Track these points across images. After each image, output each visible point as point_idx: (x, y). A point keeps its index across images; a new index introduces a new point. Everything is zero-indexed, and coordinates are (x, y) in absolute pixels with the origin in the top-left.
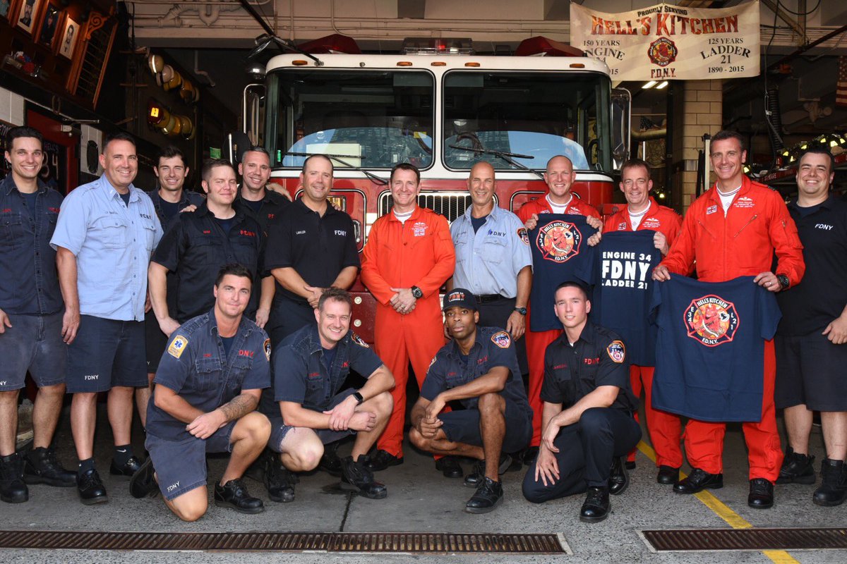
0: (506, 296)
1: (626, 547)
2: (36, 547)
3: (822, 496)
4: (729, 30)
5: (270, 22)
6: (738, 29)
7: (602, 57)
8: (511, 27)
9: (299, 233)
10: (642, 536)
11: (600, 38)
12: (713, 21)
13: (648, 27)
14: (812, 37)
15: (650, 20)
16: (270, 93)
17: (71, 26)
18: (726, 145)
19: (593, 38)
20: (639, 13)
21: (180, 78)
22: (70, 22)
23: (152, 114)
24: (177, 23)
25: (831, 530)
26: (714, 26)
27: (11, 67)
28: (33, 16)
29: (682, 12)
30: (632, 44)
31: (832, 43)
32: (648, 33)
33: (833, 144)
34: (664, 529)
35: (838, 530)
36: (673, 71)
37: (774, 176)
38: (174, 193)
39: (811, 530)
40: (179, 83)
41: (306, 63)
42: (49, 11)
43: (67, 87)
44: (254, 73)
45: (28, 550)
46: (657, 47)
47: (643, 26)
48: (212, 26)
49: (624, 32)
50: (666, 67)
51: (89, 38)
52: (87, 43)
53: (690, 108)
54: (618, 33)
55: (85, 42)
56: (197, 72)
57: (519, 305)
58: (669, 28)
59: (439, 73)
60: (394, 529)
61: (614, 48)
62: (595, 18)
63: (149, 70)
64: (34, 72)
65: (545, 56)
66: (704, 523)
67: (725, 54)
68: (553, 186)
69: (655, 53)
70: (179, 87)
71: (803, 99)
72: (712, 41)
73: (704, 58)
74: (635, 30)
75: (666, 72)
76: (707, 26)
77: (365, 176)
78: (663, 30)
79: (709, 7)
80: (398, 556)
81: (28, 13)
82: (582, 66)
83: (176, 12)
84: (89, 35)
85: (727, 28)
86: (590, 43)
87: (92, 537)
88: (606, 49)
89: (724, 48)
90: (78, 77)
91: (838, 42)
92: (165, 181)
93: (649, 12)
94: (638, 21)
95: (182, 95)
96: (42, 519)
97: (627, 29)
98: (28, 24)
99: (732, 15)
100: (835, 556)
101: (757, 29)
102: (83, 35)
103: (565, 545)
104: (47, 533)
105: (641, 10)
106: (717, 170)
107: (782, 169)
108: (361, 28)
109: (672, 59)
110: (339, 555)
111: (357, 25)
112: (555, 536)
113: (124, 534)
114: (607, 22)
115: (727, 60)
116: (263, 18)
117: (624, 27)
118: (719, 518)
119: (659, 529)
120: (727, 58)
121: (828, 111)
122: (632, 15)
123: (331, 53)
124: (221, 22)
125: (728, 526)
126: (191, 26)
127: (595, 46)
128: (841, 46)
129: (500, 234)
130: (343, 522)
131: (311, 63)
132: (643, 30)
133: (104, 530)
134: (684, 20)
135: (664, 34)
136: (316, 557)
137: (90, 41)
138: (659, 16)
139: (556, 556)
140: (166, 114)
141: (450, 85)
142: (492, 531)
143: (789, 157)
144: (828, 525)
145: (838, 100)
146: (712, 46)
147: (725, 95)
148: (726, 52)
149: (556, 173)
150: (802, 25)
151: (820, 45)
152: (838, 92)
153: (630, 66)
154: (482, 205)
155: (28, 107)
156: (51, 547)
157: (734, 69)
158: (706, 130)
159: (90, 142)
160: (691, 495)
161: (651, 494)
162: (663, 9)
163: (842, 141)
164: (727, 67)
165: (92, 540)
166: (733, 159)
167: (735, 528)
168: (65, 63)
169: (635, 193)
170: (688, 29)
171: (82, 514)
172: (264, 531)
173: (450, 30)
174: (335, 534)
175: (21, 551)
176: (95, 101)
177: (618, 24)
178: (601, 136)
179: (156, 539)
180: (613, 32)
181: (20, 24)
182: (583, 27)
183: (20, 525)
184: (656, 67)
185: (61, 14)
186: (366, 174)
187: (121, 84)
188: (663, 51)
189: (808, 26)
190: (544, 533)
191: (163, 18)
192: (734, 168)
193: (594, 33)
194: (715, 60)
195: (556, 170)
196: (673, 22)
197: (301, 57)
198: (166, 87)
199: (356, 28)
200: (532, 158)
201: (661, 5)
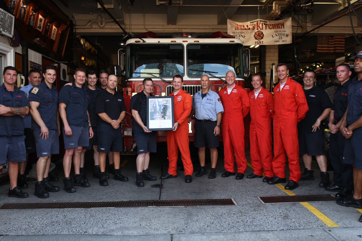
0: (212, 120)
1: (255, 202)
2: (57, 208)
3: (322, 184)
4: (281, 28)
5: (123, 26)
6: (285, 27)
7: (238, 38)
8: (206, 27)
9: (107, 101)
10: (260, 199)
11: (238, 31)
12: (276, 25)
13: (254, 27)
14: (309, 29)
15: (254, 25)
16: (127, 52)
17: (55, 29)
18: (282, 68)
19: (235, 31)
20: (251, 22)
21: (91, 46)
22: (54, 27)
23: (82, 59)
24: (91, 27)
25: (322, 195)
26: (276, 26)
27: (36, 44)
28: (42, 26)
29: (265, 22)
30: (248, 33)
31: (316, 31)
32: (254, 29)
33: (318, 66)
34: (267, 196)
35: (324, 195)
36: (262, 42)
37: (298, 78)
38: (93, 87)
39: (315, 195)
40: (91, 48)
41: (140, 41)
42: (47, 24)
43: (53, 50)
44: (122, 45)
45: (55, 209)
46: (257, 34)
47: (252, 27)
48: (103, 28)
49: (246, 29)
50: (260, 41)
51: (61, 33)
52: (60, 34)
53: (267, 54)
54: (244, 29)
55: (59, 34)
56: (96, 44)
57: (218, 124)
58: (261, 27)
59: (185, 44)
60: (177, 199)
61: (243, 34)
62: (236, 24)
63: (80, 43)
64: (43, 45)
65: (221, 38)
66: (280, 194)
67: (280, 36)
68: (228, 81)
69: (256, 36)
70: (91, 49)
71: (305, 51)
72: (276, 32)
73: (273, 37)
74: (249, 28)
75: (260, 42)
76: (274, 26)
77: (161, 80)
78: (259, 28)
79: (274, 20)
80: (180, 207)
81: (40, 25)
82: (234, 41)
83: (90, 23)
84: (61, 32)
85: (280, 27)
86: (234, 33)
87: (76, 204)
88: (240, 35)
89: (280, 34)
90: (57, 46)
91: (318, 31)
92: (90, 83)
93: (254, 22)
94: (250, 25)
95: (91, 52)
96: (58, 199)
97: (247, 28)
98: (40, 29)
99: (282, 22)
100: (324, 203)
101: (291, 27)
102: (59, 32)
103: (235, 202)
104: (60, 203)
105: (252, 21)
106: (279, 76)
107: (300, 75)
108: (154, 28)
109: (262, 38)
110: (160, 207)
111: (153, 27)
112: (231, 200)
113: (86, 203)
114: (240, 26)
115: (281, 38)
116: (121, 25)
117: (246, 27)
118: (284, 192)
119: (265, 196)
120: (281, 37)
121: (313, 55)
122: (248, 23)
123: (148, 38)
124: (106, 27)
125: (288, 195)
126: (95, 28)
127: (236, 34)
128: (318, 32)
129: (211, 100)
130: (160, 197)
131: (141, 42)
132: (252, 28)
133: (80, 202)
134: (266, 25)
135: (259, 30)
136: (153, 208)
137: (61, 34)
138: (258, 23)
139: (232, 206)
140: (87, 59)
141: (189, 48)
142: (210, 198)
143: (302, 71)
144: (320, 194)
145: (317, 51)
146: (276, 33)
147: (279, 50)
148: (280, 35)
149: (229, 77)
150: (305, 25)
151: (312, 32)
152: (318, 48)
153: (248, 40)
154: (205, 89)
155: (43, 57)
156: (63, 208)
157: (283, 41)
158: (273, 62)
159: (63, 69)
160: (274, 185)
161: (261, 185)
162: (259, 21)
163: (321, 65)
164: (281, 40)
165: (76, 205)
166: (284, 73)
167: (290, 195)
168: (53, 42)
169: (256, 85)
170: (267, 28)
171: (71, 197)
172: (134, 200)
173: (185, 29)
174: (158, 201)
175: (53, 209)
176: (63, 55)
177: (244, 26)
178: (240, 65)
179: (98, 204)
180: (242, 29)
181: (38, 29)
182: (232, 27)
183: (50, 201)
184: (257, 41)
185: (51, 25)
186: (161, 79)
187: (72, 49)
188: (259, 35)
189: (307, 26)
190: (227, 198)
191: (85, 25)
192: (284, 76)
193: (236, 29)
194: (276, 38)
195: (229, 76)
196: (262, 25)
197: (138, 40)
198: (86, 49)
199: (153, 28)
200: (217, 73)
201: (258, 19)
